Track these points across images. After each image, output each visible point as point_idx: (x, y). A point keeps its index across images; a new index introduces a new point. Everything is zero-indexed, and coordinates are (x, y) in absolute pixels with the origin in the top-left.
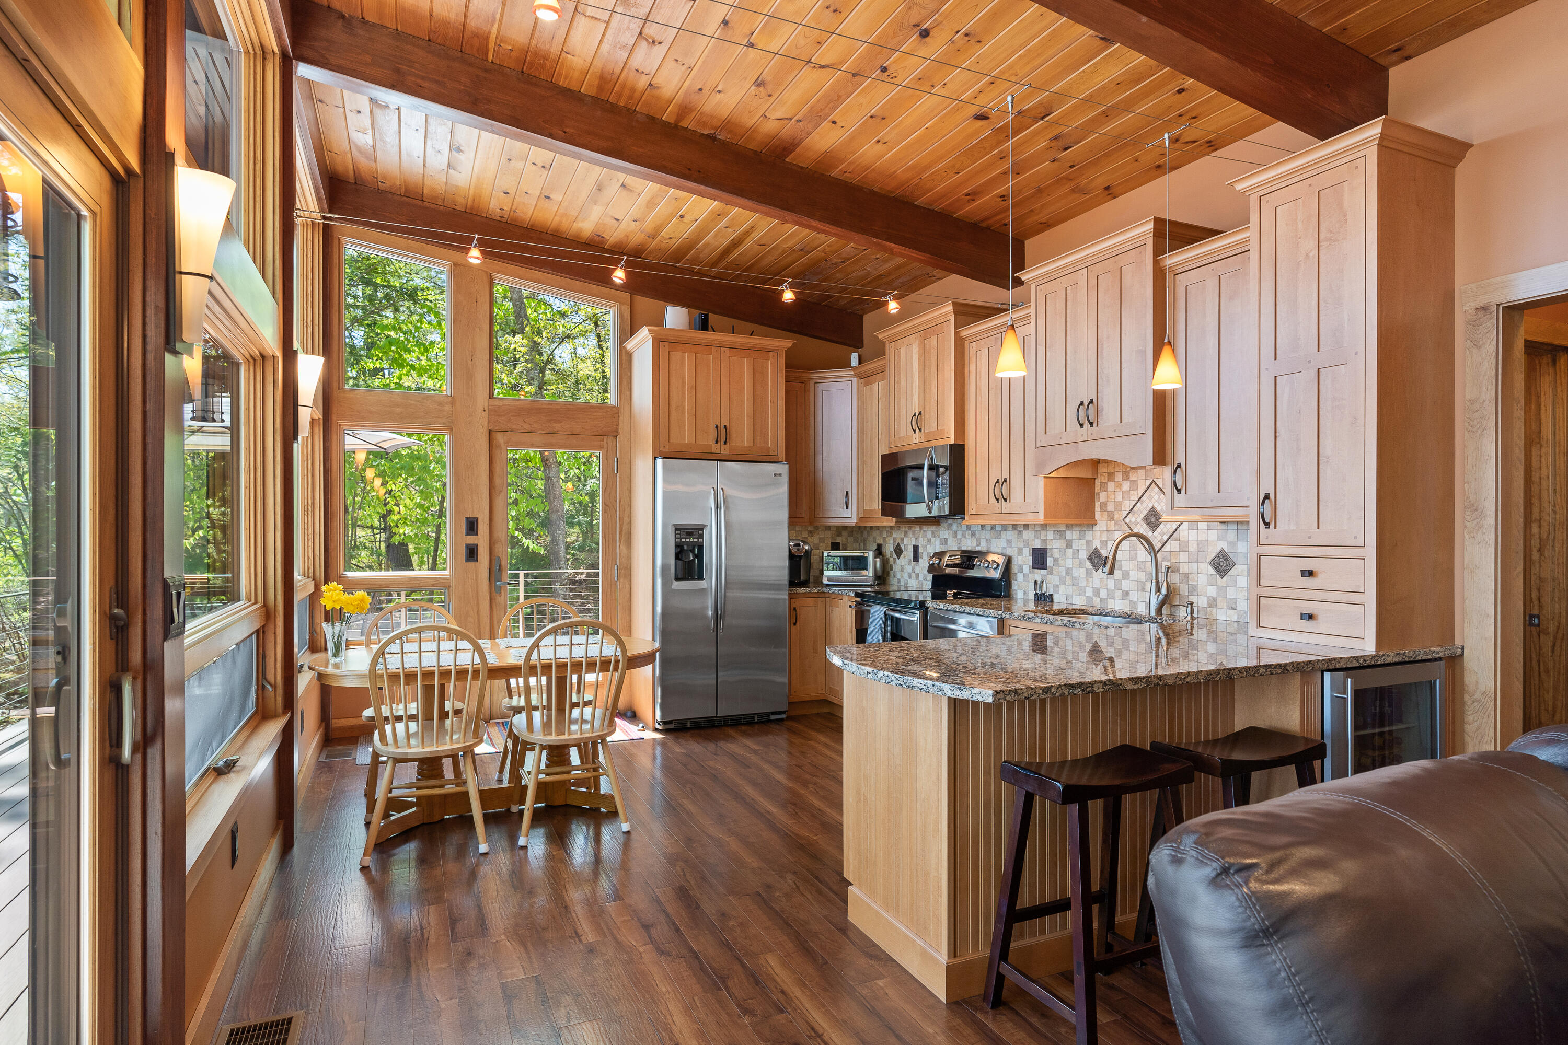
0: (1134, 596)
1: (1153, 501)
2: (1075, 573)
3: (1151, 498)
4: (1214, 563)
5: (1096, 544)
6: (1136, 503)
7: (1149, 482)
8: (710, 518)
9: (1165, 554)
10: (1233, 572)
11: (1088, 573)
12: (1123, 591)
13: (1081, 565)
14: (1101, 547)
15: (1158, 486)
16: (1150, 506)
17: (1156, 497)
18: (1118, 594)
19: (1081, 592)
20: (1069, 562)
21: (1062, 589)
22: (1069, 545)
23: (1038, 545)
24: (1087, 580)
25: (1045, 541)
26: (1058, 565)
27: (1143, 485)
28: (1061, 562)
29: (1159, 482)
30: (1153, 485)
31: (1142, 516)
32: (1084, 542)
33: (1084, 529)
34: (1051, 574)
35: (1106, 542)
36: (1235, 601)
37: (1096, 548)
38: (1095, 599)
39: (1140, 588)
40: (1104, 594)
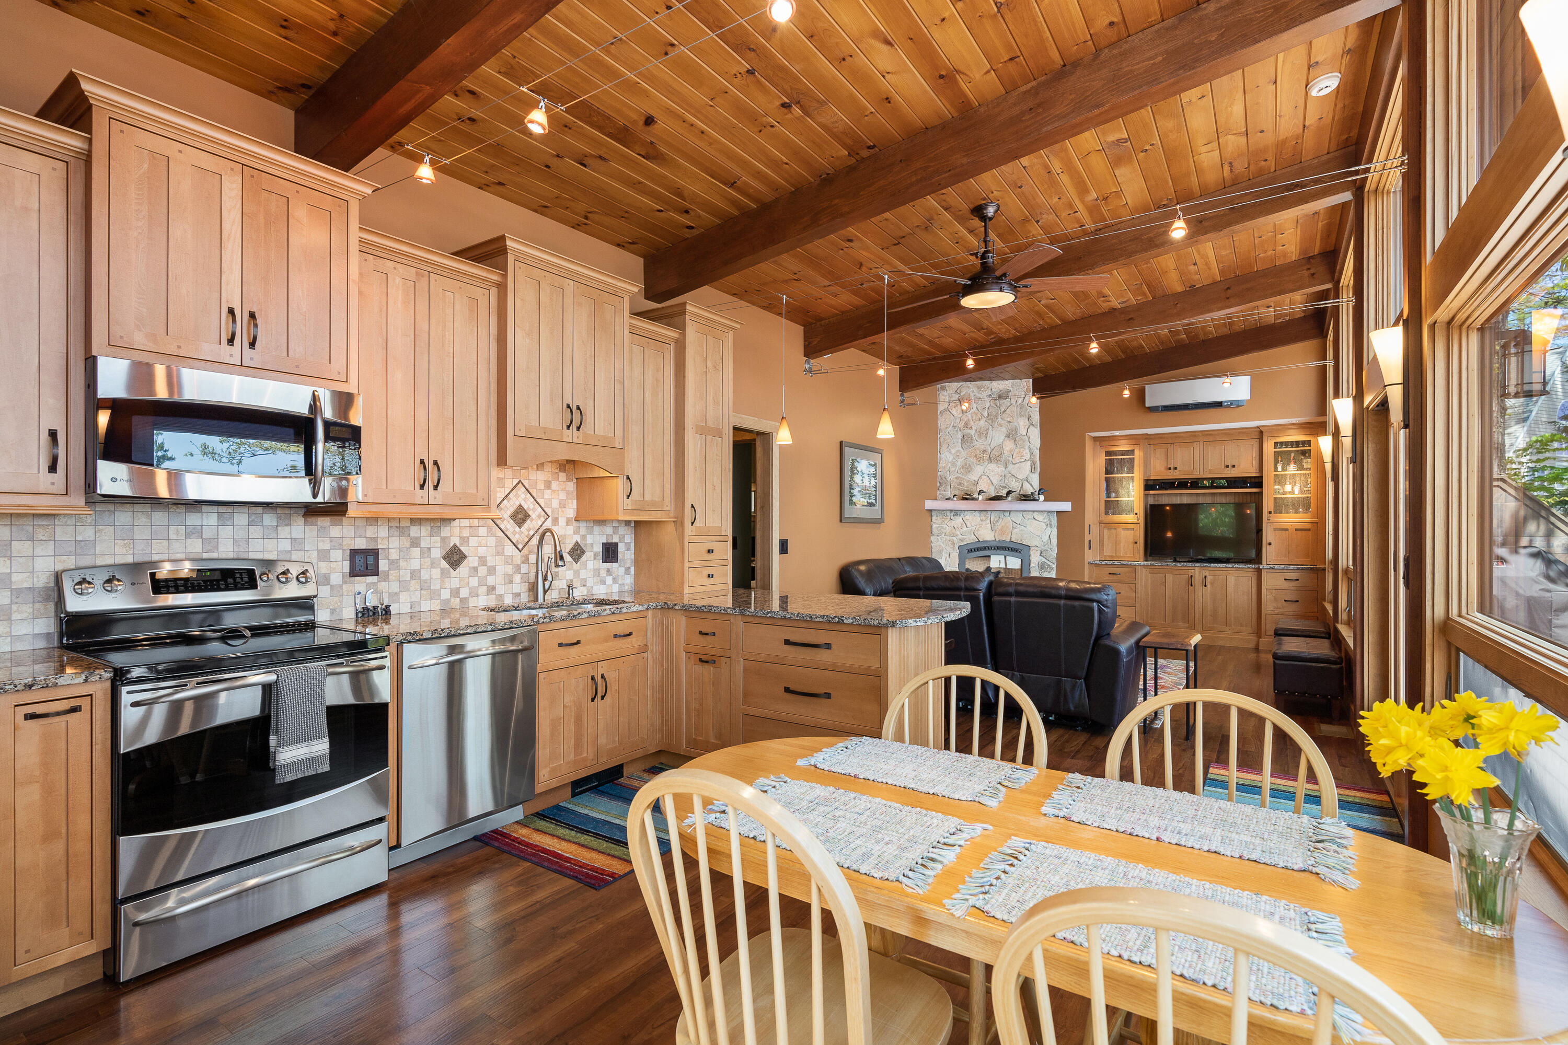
0: (500, 590)
1: (520, 499)
2: (425, 575)
3: (517, 496)
4: (571, 553)
5: (455, 540)
6: (503, 500)
7: (516, 482)
9: (531, 547)
10: (584, 558)
11: (443, 573)
12: (488, 587)
13: (433, 565)
14: (461, 544)
15: (524, 487)
16: (518, 504)
17: (523, 496)
18: (483, 590)
19: (434, 594)
20: (415, 564)
21: (404, 597)
22: (415, 543)
23: (361, 544)
24: (443, 582)
25: (375, 539)
26: (398, 568)
27: (510, 484)
28: (402, 563)
29: (526, 483)
30: (520, 484)
31: (509, 513)
32: (438, 539)
33: (439, 524)
34: (386, 579)
35: (468, 538)
36: (585, 580)
37: (455, 546)
38: (453, 600)
39: (507, 581)
40: (464, 593)
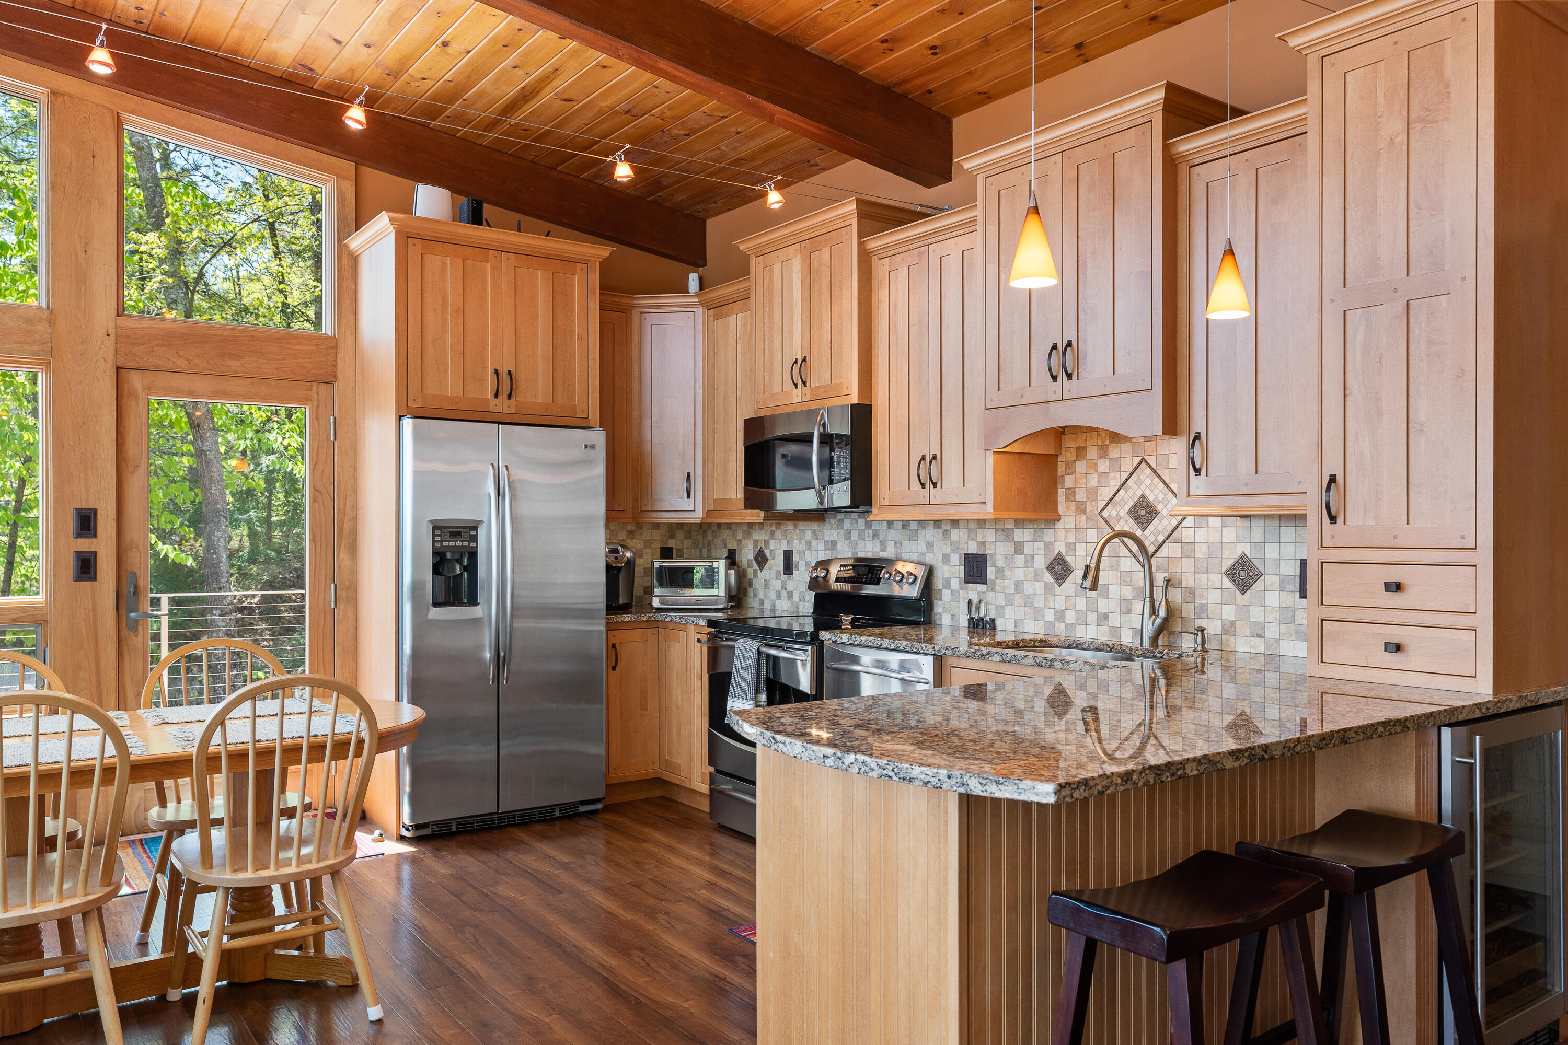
0: (1115, 621)
1: (1143, 487)
2: (1028, 588)
3: (1139, 483)
4: (1231, 574)
5: (1060, 547)
6: (1119, 490)
7: (1136, 460)
8: (487, 510)
9: (1161, 561)
10: (1258, 585)
11: (1048, 590)
12: (1099, 613)
13: (1037, 577)
14: (1067, 552)
15: (1150, 467)
16: (1139, 493)
17: (1148, 481)
18: (1092, 617)
19: (1038, 614)
20: (1019, 574)
21: (1009, 611)
22: (1019, 549)
23: (973, 549)
24: (1046, 599)
25: (983, 544)
26: (1003, 577)
27: (1128, 465)
28: (1008, 573)
29: (1152, 461)
30: (1143, 464)
31: (1127, 508)
32: (1042, 544)
33: (1042, 526)
34: (993, 590)
35: (1074, 544)
36: (1262, 626)
37: (1059, 554)
38: (1057, 624)
39: (1124, 609)
40: (1070, 617)
